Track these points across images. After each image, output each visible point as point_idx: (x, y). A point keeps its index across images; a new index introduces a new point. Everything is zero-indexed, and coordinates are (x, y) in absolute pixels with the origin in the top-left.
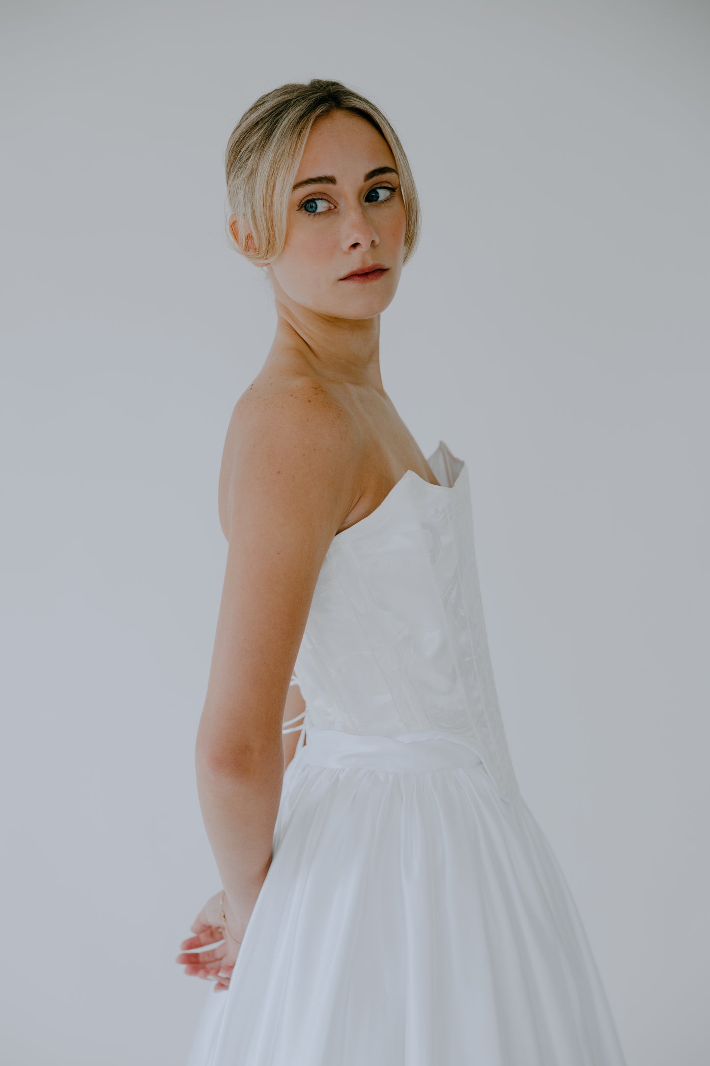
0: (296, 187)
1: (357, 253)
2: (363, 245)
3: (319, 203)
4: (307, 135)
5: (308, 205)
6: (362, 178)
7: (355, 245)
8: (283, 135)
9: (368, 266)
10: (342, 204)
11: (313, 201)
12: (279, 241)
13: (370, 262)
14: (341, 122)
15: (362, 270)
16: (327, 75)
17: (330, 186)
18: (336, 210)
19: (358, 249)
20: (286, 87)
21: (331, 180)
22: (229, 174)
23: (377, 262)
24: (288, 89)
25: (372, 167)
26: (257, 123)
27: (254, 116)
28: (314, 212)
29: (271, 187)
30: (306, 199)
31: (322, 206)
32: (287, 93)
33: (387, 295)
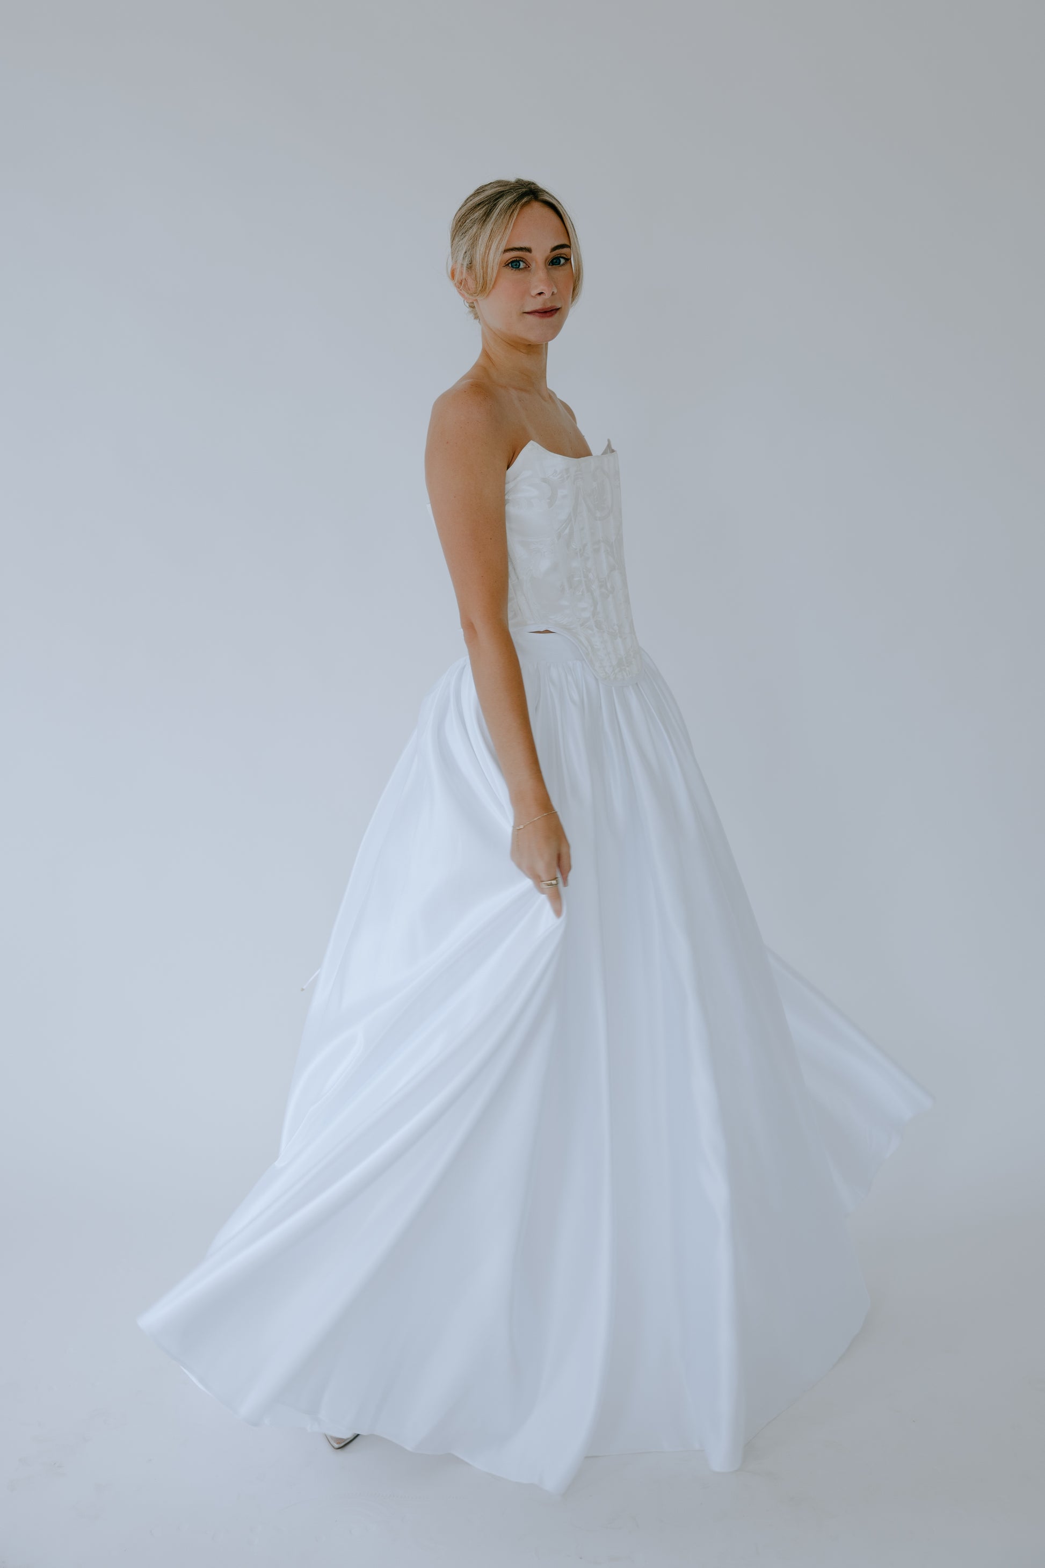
0: (506, 251)
1: (540, 298)
2: (546, 294)
3: (521, 263)
4: (515, 217)
5: (514, 264)
6: (549, 251)
7: (540, 294)
8: (500, 214)
9: (547, 307)
10: (533, 266)
11: (518, 261)
12: (490, 286)
13: (549, 305)
14: (537, 209)
15: (543, 309)
16: (527, 177)
17: (528, 254)
18: (530, 268)
19: (542, 296)
20: (498, 182)
21: (529, 250)
22: (453, 239)
23: (553, 305)
24: (499, 183)
25: (556, 244)
26: (479, 204)
27: (477, 199)
28: (518, 267)
29: (488, 247)
30: (511, 260)
31: (522, 265)
32: (501, 186)
33: (556, 329)
